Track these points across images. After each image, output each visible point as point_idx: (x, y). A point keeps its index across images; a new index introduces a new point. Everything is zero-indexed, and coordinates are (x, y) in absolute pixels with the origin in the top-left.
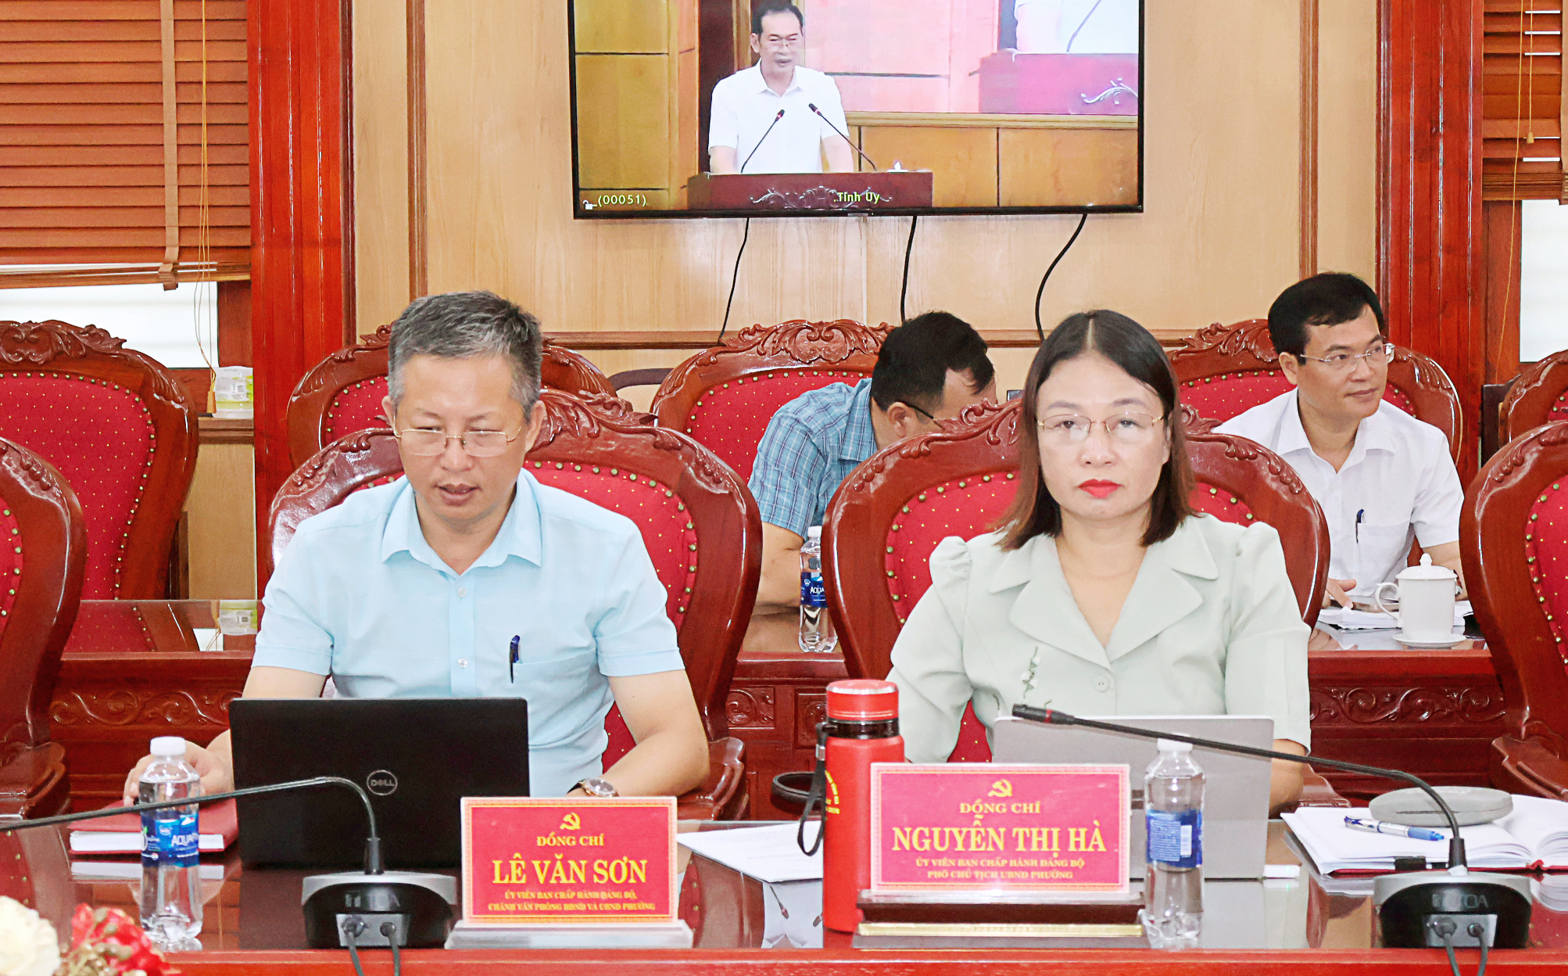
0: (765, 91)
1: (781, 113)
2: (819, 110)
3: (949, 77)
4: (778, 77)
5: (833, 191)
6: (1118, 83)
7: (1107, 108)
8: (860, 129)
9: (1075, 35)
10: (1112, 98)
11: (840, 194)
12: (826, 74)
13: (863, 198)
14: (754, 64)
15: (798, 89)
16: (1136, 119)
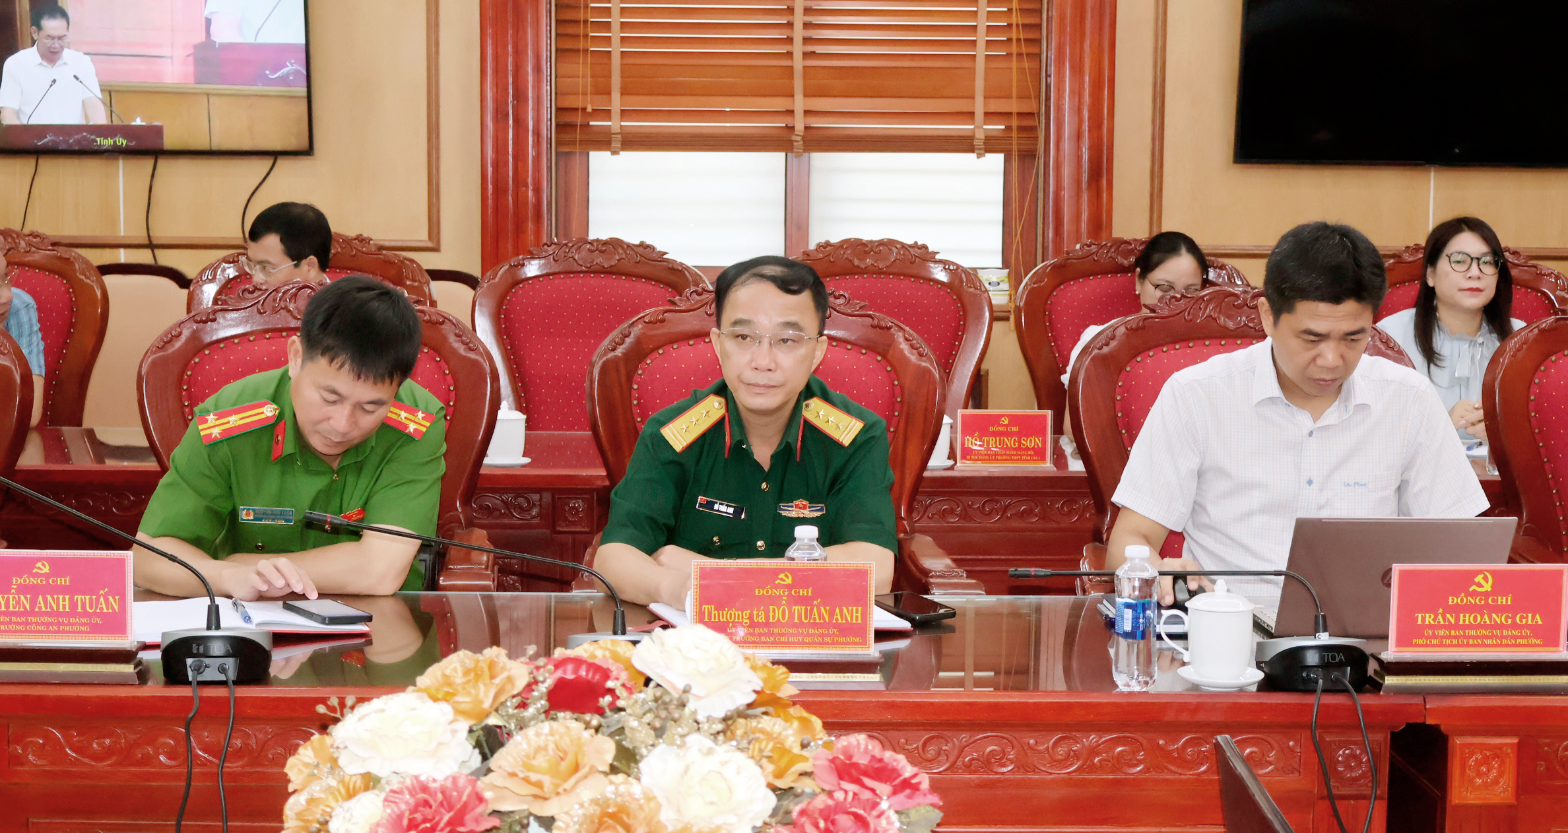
0: (41, 64)
1: (54, 81)
2: (81, 79)
3: (171, 58)
4: (51, 56)
5: (93, 137)
6: (292, 64)
7: (283, 80)
8: (110, 93)
9: (260, 29)
10: (288, 74)
11: (98, 139)
12: (85, 54)
13: (115, 142)
14: (33, 45)
15: (65, 63)
16: (305, 89)
